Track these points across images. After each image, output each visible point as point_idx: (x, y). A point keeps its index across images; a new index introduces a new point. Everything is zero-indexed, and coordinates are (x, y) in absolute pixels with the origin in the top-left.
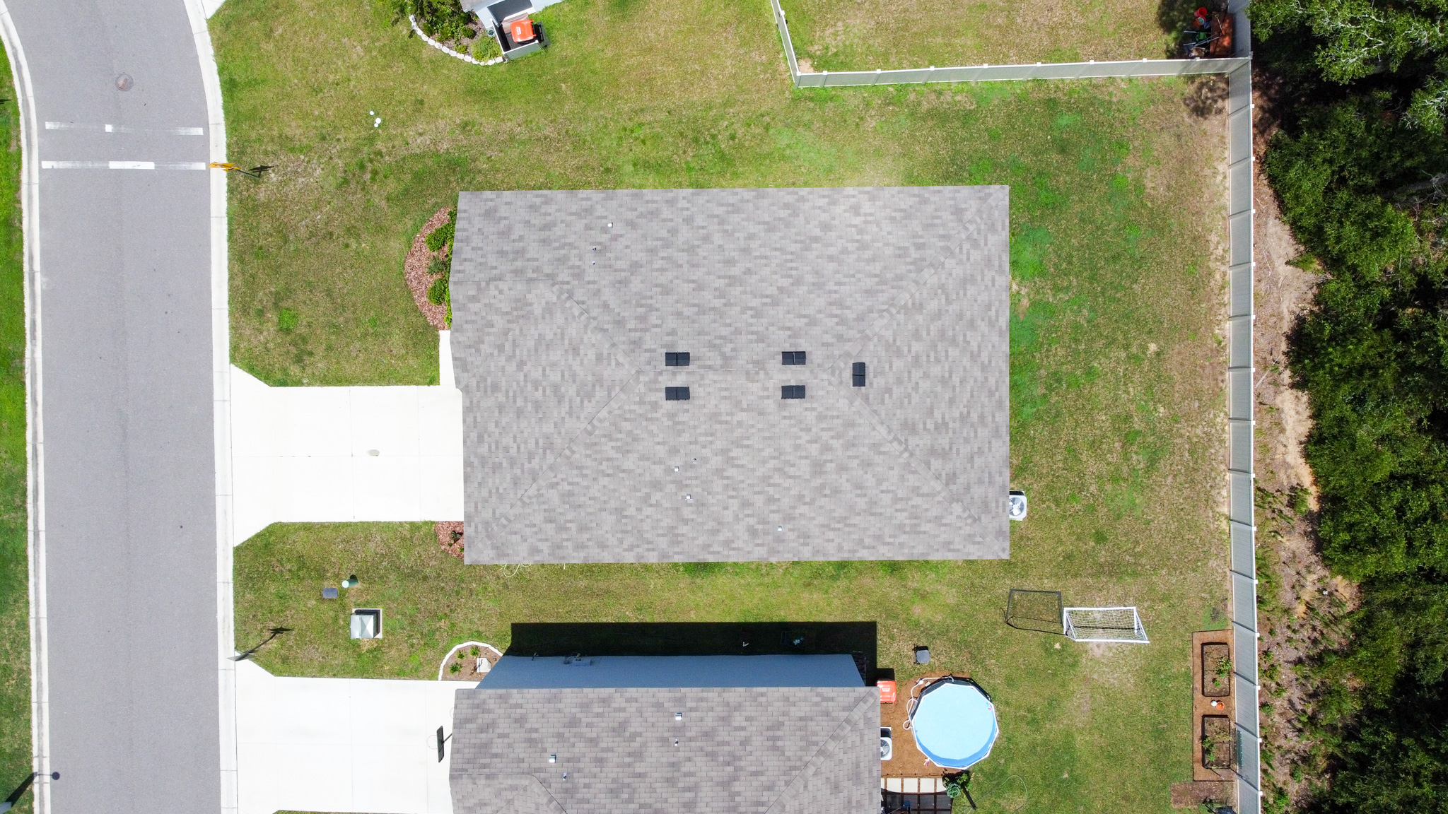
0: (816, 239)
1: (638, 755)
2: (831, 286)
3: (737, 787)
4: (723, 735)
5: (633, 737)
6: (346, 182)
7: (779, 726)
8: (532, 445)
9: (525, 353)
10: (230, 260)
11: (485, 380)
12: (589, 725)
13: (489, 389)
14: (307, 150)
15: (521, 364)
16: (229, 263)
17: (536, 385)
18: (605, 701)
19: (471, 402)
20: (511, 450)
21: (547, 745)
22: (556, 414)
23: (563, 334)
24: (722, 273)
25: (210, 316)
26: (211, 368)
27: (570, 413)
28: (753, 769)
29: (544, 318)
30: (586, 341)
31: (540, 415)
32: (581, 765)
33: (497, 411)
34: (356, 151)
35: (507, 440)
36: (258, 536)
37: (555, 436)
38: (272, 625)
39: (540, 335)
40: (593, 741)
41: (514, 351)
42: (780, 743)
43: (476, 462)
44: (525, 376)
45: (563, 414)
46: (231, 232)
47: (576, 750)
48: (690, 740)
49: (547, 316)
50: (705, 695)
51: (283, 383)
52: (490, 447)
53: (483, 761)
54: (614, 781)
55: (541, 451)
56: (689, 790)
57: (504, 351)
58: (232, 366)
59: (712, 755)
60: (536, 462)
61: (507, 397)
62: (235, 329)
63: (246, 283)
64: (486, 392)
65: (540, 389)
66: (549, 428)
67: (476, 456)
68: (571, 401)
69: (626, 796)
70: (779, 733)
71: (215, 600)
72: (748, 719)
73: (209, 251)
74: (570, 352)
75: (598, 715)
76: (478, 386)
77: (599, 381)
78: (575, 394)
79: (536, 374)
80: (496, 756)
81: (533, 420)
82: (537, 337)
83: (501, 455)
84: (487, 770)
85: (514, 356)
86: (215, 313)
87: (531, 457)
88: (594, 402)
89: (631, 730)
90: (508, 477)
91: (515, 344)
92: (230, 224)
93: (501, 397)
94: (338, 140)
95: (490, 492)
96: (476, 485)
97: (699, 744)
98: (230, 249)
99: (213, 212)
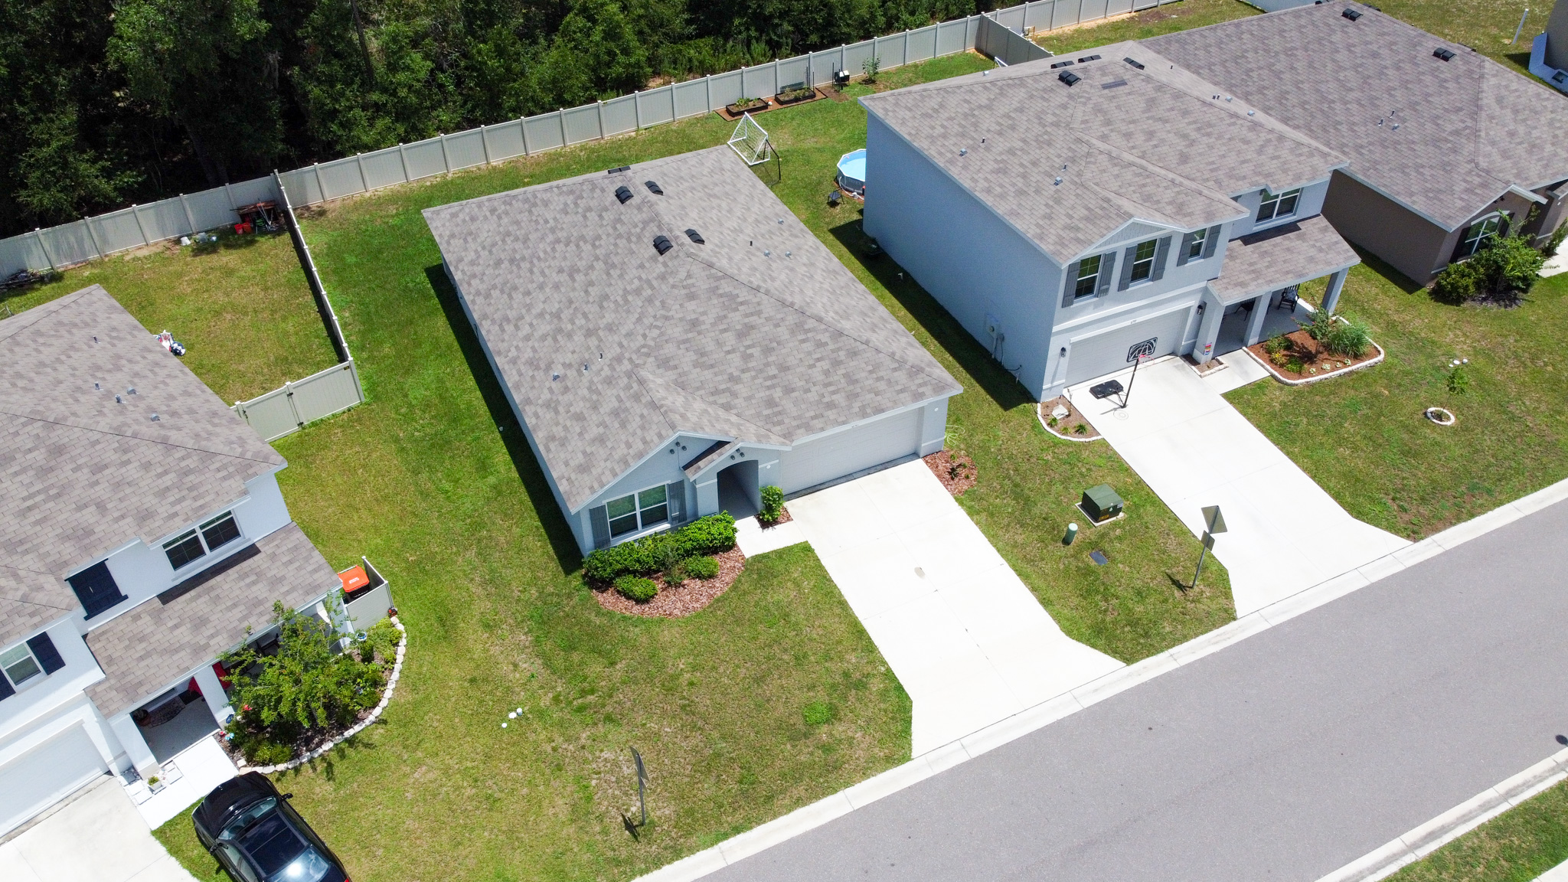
0: (512, 261)
1: (1011, 152)
2: (552, 223)
3: (984, 102)
4: (957, 129)
5: (1003, 161)
6: (609, 719)
7: (925, 115)
8: (808, 346)
9: (720, 378)
10: (775, 816)
11: (768, 416)
12: (1014, 185)
13: (776, 409)
14: (581, 781)
15: (732, 379)
16: (781, 814)
17: (747, 357)
18: (989, 191)
19: (799, 427)
20: (825, 368)
21: (1052, 193)
22: (766, 329)
23: (685, 342)
24: (570, 283)
25: (865, 808)
26: (932, 778)
27: (759, 313)
28: (966, 105)
29: (676, 367)
30: (681, 315)
31: (775, 344)
32: (1047, 169)
33: (794, 395)
34: (561, 723)
35: (817, 374)
36: (1093, 646)
37: (787, 323)
38: (1177, 593)
39: (695, 367)
40: (1024, 176)
41: (724, 391)
42: (936, 107)
43: (857, 405)
44: (743, 371)
45: (763, 320)
46: (737, 830)
47: (1039, 178)
48: (973, 139)
49: (672, 363)
50: (935, 155)
51: (900, 688)
52: (834, 393)
53: (1100, 212)
54: (1041, 148)
55: (810, 335)
56: (1010, 117)
57: (728, 403)
58: (914, 754)
59: (975, 125)
60: (824, 338)
61: (773, 387)
62: (865, 772)
63: (797, 780)
64: (780, 413)
65: (749, 351)
66: (783, 332)
67: (850, 407)
68: (747, 316)
69: (1046, 137)
70: (930, 112)
71: (1201, 660)
72: (933, 128)
73: (777, 847)
74: (699, 328)
75: (1001, 186)
76: (780, 423)
77: (713, 290)
78: (737, 313)
79: (736, 359)
80: (1088, 209)
81: (783, 351)
82: (698, 370)
83: (836, 378)
84: (1105, 205)
85: (727, 390)
86: (858, 804)
87: (820, 344)
88: (735, 292)
89: (996, 166)
90: (852, 364)
91: (716, 392)
92: (726, 836)
93: (777, 393)
94: (554, 749)
95: (879, 379)
96: (879, 398)
97: (973, 134)
98: (760, 821)
99: (720, 865)
